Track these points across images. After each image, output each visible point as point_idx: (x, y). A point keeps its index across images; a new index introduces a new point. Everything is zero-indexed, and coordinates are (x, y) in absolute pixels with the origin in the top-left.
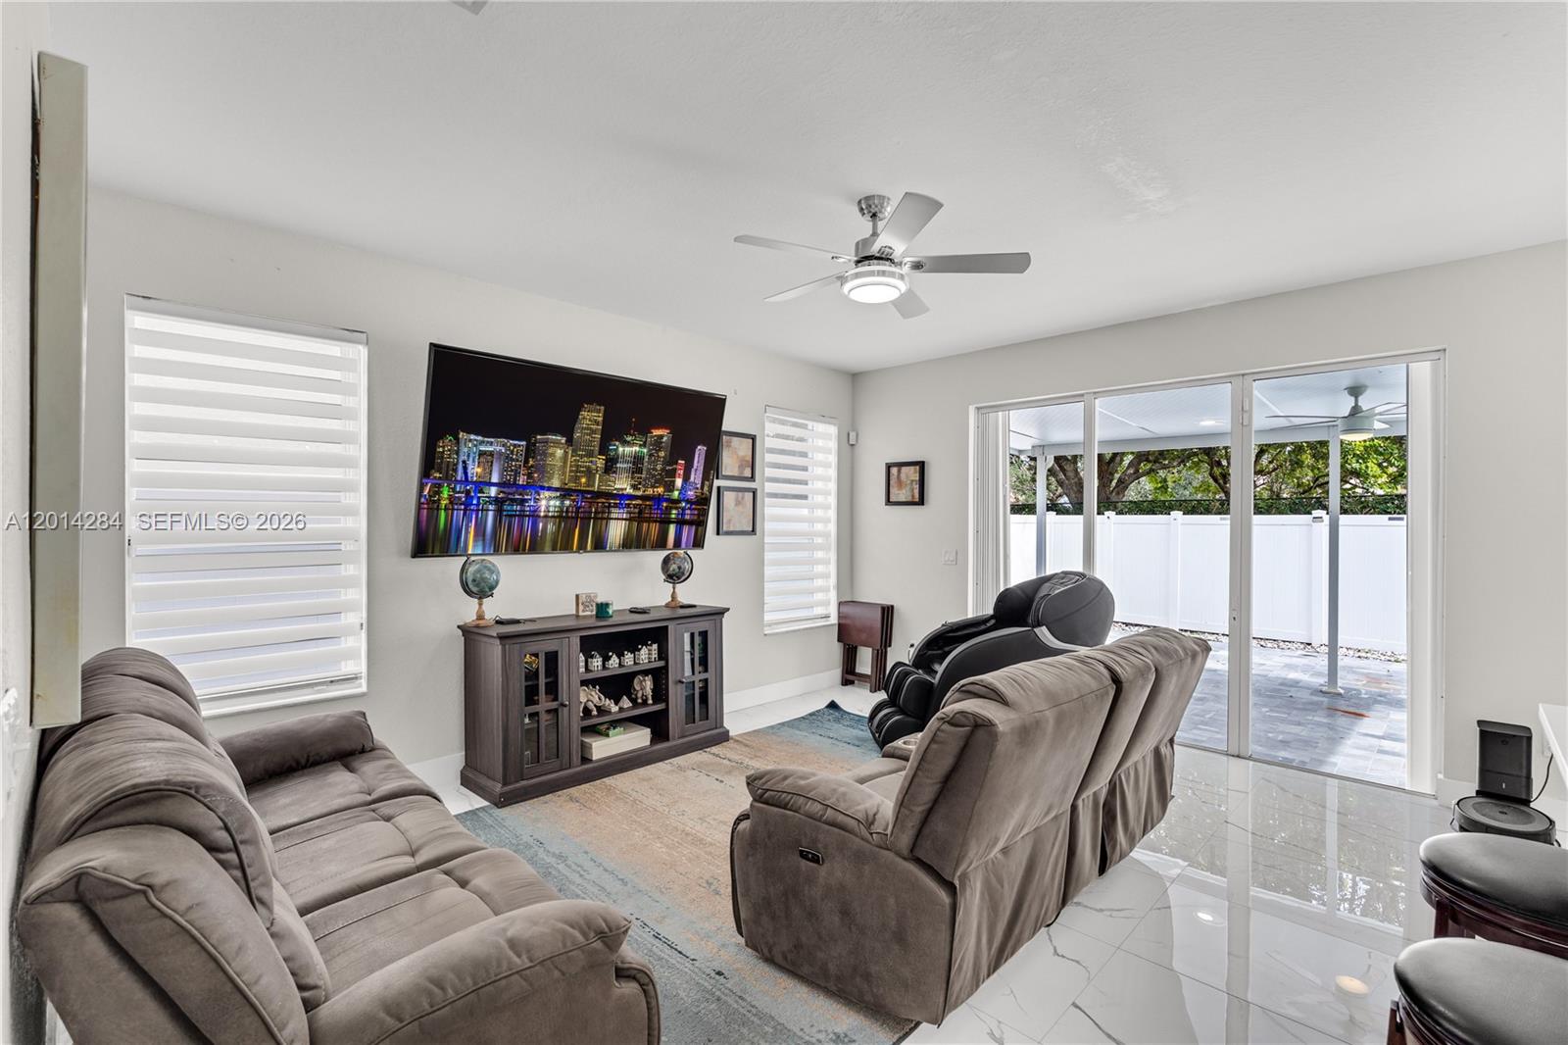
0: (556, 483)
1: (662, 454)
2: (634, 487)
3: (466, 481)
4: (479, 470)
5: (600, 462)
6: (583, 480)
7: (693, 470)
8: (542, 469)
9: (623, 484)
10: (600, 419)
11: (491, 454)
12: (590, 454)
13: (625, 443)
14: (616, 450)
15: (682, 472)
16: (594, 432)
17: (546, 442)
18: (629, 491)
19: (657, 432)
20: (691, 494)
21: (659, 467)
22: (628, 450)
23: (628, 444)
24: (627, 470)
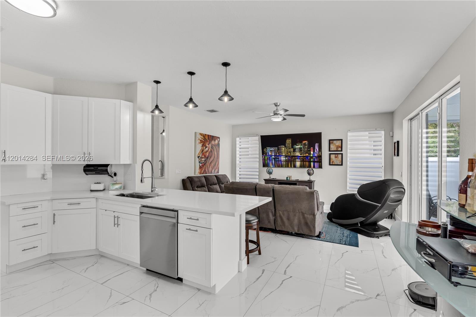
0: (284, 155)
1: (306, 147)
2: (301, 154)
3: (269, 155)
4: (270, 153)
5: (292, 150)
6: (289, 154)
7: (315, 150)
8: (281, 152)
9: (298, 154)
10: (291, 141)
11: (272, 150)
12: (290, 148)
13: (297, 145)
14: (295, 147)
15: (312, 150)
16: (290, 144)
17: (281, 147)
18: (300, 155)
19: (304, 142)
20: (316, 155)
21: (306, 150)
22: (298, 147)
23: (298, 145)
24: (298, 151)
